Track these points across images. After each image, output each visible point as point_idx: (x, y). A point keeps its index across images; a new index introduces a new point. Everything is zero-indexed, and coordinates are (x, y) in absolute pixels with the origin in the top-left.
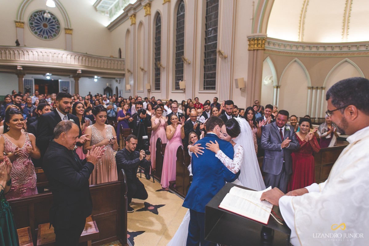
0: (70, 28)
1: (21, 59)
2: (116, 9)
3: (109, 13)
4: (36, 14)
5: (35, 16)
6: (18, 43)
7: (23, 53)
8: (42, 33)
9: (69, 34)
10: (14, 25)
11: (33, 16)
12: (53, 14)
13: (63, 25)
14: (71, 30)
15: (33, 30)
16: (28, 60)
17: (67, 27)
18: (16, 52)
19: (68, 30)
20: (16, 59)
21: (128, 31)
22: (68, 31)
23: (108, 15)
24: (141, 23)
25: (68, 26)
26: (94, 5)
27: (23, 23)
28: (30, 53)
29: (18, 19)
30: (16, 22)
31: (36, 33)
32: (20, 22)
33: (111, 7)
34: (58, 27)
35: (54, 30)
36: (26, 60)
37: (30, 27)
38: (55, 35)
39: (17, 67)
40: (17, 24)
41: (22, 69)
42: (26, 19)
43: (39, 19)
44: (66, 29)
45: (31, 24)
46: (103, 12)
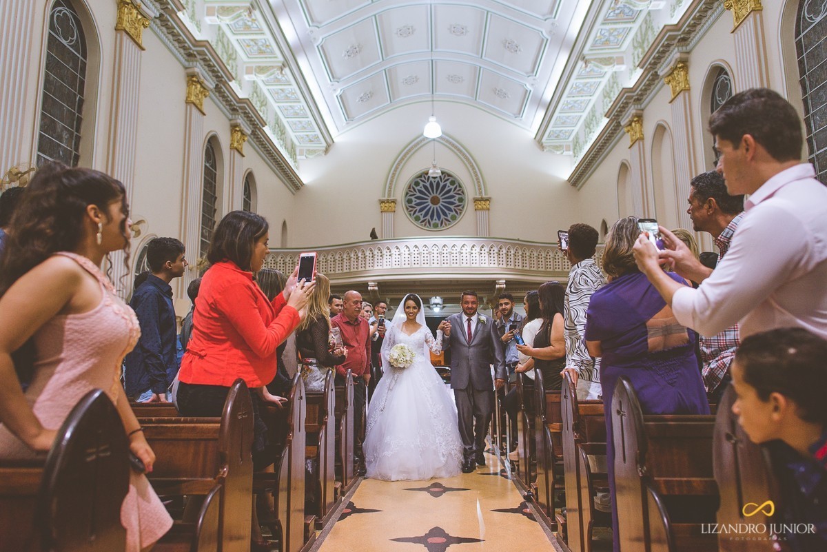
0: (484, 196)
1: (376, 268)
2: (588, 129)
3: (572, 148)
4: (418, 180)
5: (417, 184)
6: (373, 235)
7: (380, 254)
8: (428, 217)
9: (482, 209)
10: (376, 208)
11: (413, 185)
12: (451, 173)
13: (470, 193)
14: (488, 200)
15: (412, 213)
16: (389, 267)
17: (478, 196)
18: (368, 253)
19: (483, 201)
20: (368, 268)
21: (624, 167)
22: (481, 205)
23: (571, 153)
24: (661, 129)
25: (481, 193)
26: (535, 138)
27: (394, 202)
28: (393, 250)
29: (384, 197)
30: (382, 202)
31: (417, 219)
32: (388, 201)
33: (576, 129)
34: (461, 200)
35: (452, 207)
36: (385, 267)
37: (407, 209)
38: (454, 218)
39: (368, 286)
40: (383, 205)
41: (376, 288)
42: (399, 194)
43: (423, 189)
44: (476, 200)
45: (409, 201)
46: (557, 148)
